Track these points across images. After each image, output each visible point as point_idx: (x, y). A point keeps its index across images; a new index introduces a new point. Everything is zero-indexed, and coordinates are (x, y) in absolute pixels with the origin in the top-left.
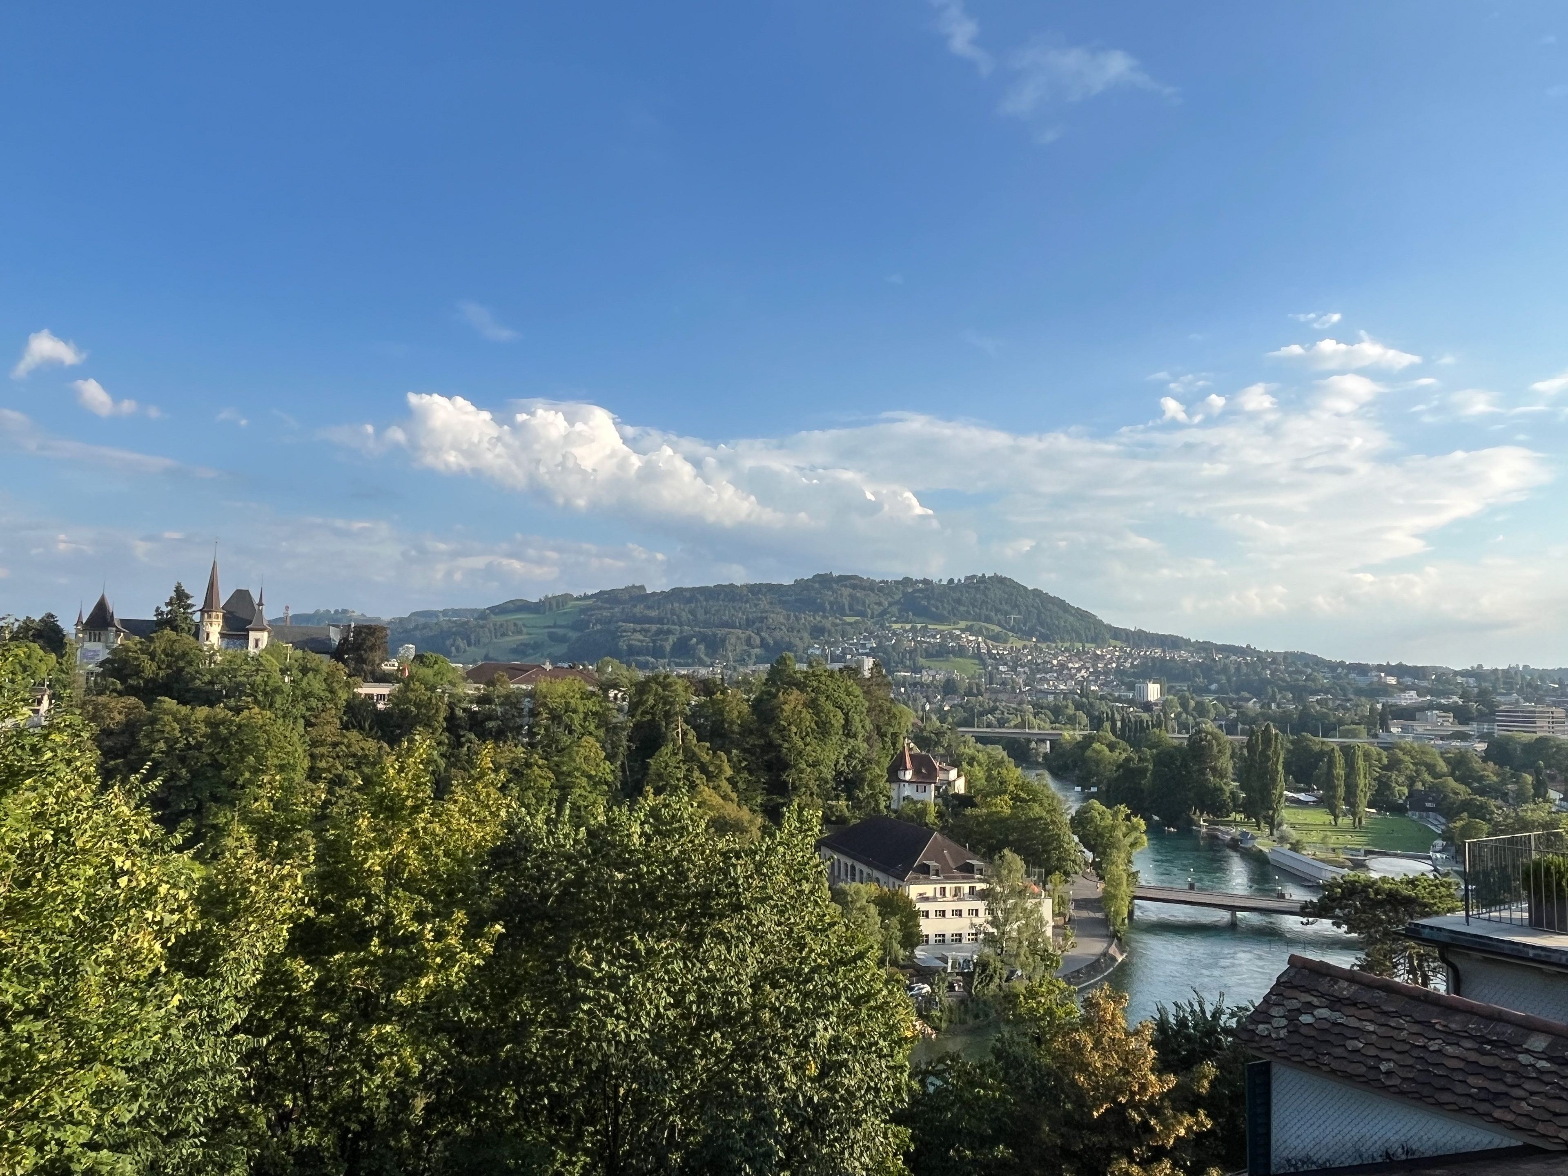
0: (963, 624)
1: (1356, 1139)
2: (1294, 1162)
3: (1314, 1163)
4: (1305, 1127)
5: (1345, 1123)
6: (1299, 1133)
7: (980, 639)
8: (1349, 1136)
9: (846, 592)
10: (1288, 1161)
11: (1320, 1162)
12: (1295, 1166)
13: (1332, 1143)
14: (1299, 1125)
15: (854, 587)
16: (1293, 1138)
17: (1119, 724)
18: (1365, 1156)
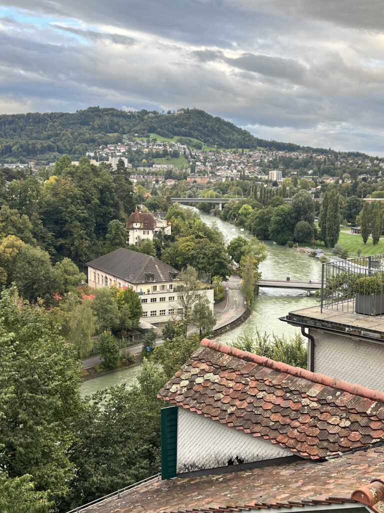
0: (176, 138)
1: (216, 452)
2: (187, 466)
3: (196, 467)
4: (193, 446)
5: (212, 443)
6: (190, 449)
7: (185, 146)
8: (213, 451)
9: (107, 118)
10: (185, 465)
11: (200, 466)
12: (188, 468)
13: (206, 455)
14: (190, 445)
15: (113, 115)
16: (187, 453)
17: (259, 193)
18: (220, 462)
